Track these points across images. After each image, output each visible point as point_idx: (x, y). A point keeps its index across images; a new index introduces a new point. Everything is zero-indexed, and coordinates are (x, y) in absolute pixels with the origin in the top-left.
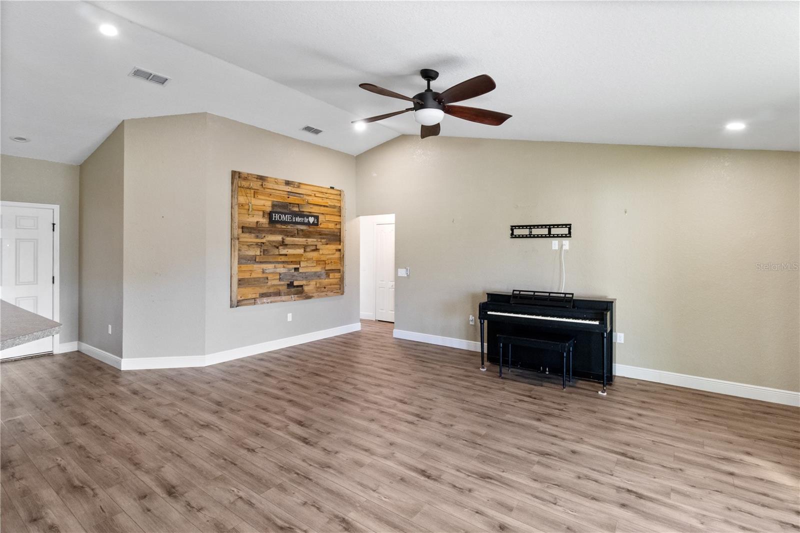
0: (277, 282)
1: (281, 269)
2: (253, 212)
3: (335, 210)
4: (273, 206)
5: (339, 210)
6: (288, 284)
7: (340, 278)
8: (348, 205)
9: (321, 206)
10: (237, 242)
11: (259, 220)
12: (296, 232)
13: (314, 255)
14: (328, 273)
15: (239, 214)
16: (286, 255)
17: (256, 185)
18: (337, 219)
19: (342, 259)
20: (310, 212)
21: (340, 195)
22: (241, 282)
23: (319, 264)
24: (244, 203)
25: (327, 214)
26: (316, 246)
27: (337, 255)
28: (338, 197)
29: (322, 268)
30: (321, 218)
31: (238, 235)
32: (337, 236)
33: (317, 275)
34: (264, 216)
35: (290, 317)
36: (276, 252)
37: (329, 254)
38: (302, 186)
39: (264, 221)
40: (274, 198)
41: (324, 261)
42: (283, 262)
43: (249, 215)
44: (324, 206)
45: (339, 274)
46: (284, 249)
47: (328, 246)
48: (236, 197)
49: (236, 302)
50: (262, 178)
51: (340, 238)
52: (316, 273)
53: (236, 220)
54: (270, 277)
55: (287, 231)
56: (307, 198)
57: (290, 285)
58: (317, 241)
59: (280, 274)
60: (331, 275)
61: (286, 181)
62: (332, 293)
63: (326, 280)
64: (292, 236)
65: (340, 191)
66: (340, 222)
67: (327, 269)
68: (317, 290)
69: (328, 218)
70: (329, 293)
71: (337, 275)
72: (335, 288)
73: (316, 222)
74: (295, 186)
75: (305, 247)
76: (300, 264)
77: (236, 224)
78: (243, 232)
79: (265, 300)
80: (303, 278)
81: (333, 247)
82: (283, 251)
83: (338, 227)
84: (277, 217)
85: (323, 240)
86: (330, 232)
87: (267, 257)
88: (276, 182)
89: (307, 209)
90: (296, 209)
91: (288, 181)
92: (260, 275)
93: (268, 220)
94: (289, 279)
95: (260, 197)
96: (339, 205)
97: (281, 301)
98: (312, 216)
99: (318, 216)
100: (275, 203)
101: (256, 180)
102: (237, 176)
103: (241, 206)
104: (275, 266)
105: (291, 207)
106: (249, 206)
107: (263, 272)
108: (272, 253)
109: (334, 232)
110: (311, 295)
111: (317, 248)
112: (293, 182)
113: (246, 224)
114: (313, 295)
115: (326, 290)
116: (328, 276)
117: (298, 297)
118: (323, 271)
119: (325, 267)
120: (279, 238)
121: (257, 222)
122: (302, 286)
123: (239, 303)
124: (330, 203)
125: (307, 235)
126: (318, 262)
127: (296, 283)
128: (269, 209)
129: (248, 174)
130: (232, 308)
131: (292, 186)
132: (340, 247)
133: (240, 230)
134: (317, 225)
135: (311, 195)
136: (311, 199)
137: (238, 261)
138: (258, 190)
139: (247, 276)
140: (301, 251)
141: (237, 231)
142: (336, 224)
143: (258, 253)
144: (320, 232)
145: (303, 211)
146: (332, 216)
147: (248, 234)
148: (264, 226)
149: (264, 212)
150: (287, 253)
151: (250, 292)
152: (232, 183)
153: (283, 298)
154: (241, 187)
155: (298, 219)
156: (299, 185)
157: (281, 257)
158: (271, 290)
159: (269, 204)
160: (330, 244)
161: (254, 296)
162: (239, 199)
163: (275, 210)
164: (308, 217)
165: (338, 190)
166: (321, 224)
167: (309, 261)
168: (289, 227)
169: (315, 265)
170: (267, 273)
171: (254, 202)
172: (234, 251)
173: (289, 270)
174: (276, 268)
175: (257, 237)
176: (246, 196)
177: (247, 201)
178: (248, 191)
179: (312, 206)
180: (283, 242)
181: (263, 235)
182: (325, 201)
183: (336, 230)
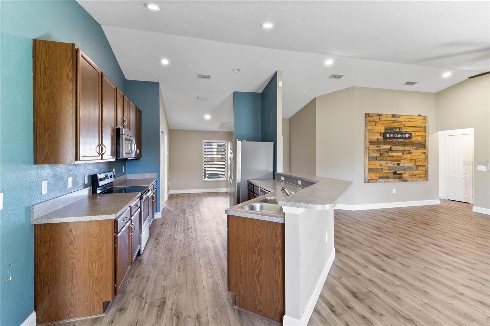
0: (387, 171)
1: (390, 164)
2: (376, 133)
3: (422, 129)
4: (386, 129)
5: (424, 129)
6: (393, 173)
7: (425, 170)
8: (431, 124)
9: (413, 127)
10: (368, 149)
11: (378, 138)
12: (398, 143)
13: (408, 156)
14: (417, 167)
15: (369, 135)
16: (392, 156)
17: (377, 119)
18: (423, 134)
19: (426, 159)
20: (406, 131)
21: (425, 119)
22: (370, 170)
23: (412, 162)
24: (371, 129)
25: (417, 132)
26: (410, 151)
27: (423, 156)
28: (423, 121)
29: (414, 164)
30: (413, 134)
31: (368, 146)
32: (423, 144)
33: (410, 168)
34: (380, 135)
35: (394, 191)
36: (387, 154)
37: (418, 156)
38: (401, 117)
39: (381, 138)
40: (385, 125)
41: (414, 160)
42: (391, 160)
43: (373, 135)
44: (415, 127)
45: (425, 168)
46: (391, 153)
47: (417, 151)
48: (367, 126)
49: (367, 180)
50: (379, 115)
51: (425, 146)
52: (410, 167)
53: (367, 138)
54: (384, 168)
55: (393, 143)
56: (404, 123)
57: (395, 173)
58: (410, 148)
59: (389, 167)
60: (419, 169)
61: (392, 115)
62: (420, 179)
63: (416, 171)
64: (396, 146)
65: (425, 116)
66: (425, 136)
67: (416, 164)
68: (410, 177)
69: (417, 134)
70: (418, 179)
71: (423, 168)
72: (422, 176)
73: (410, 137)
74: (398, 117)
75: (403, 152)
76: (400, 161)
77: (367, 140)
78: (370, 144)
79: (381, 180)
80: (402, 169)
81: (420, 151)
82: (391, 154)
83: (424, 139)
84: (388, 135)
85: (414, 148)
86: (419, 142)
87: (382, 157)
88: (387, 116)
89: (404, 130)
90: (398, 130)
91: (393, 115)
92: (379, 167)
93: (383, 137)
94: (394, 170)
95: (378, 125)
96: (424, 125)
97: (390, 182)
98: (407, 133)
99: (411, 133)
100: (386, 128)
101: (376, 116)
102: (367, 116)
103: (370, 131)
104: (386, 162)
105: (395, 129)
106: (373, 131)
107: (380, 166)
108: (385, 155)
109: (421, 142)
110: (407, 179)
111: (411, 152)
112: (396, 115)
113: (372, 140)
114: (409, 180)
115: (416, 177)
116: (417, 169)
117: (399, 180)
118: (414, 166)
119: (415, 164)
120: (388, 147)
121: (377, 139)
122: (401, 174)
123: (369, 181)
124: (418, 125)
125: (404, 144)
126: (411, 160)
127: (398, 172)
128: (383, 131)
129: (373, 114)
130: (365, 184)
131: (395, 117)
132: (425, 151)
133: (369, 143)
134: (411, 138)
135: (406, 121)
136: (407, 124)
137: (368, 160)
138: (377, 121)
139: (372, 167)
140: (401, 154)
141: (368, 144)
142: (423, 137)
143: (378, 155)
144: (412, 143)
145: (402, 131)
146: (419, 132)
147: (373, 145)
148: (381, 140)
149: (381, 133)
150: (393, 155)
151: (374, 176)
152: (365, 120)
153: (391, 180)
154: (369, 121)
155: (399, 136)
156: (400, 116)
157: (390, 157)
158: (385, 175)
159: (383, 128)
160: (419, 150)
161: (376, 178)
162: (369, 127)
163: (386, 132)
164: (405, 134)
165: (424, 116)
166: (413, 138)
167: (406, 160)
168: (394, 140)
169: (409, 162)
170: (382, 166)
171: (376, 128)
172: (367, 154)
173: (394, 164)
174: (387, 164)
175: (377, 147)
176: (372, 125)
177: (373, 128)
178: (373, 123)
179: (407, 128)
180: (391, 149)
181: (380, 146)
182: (415, 124)
183: (423, 141)
